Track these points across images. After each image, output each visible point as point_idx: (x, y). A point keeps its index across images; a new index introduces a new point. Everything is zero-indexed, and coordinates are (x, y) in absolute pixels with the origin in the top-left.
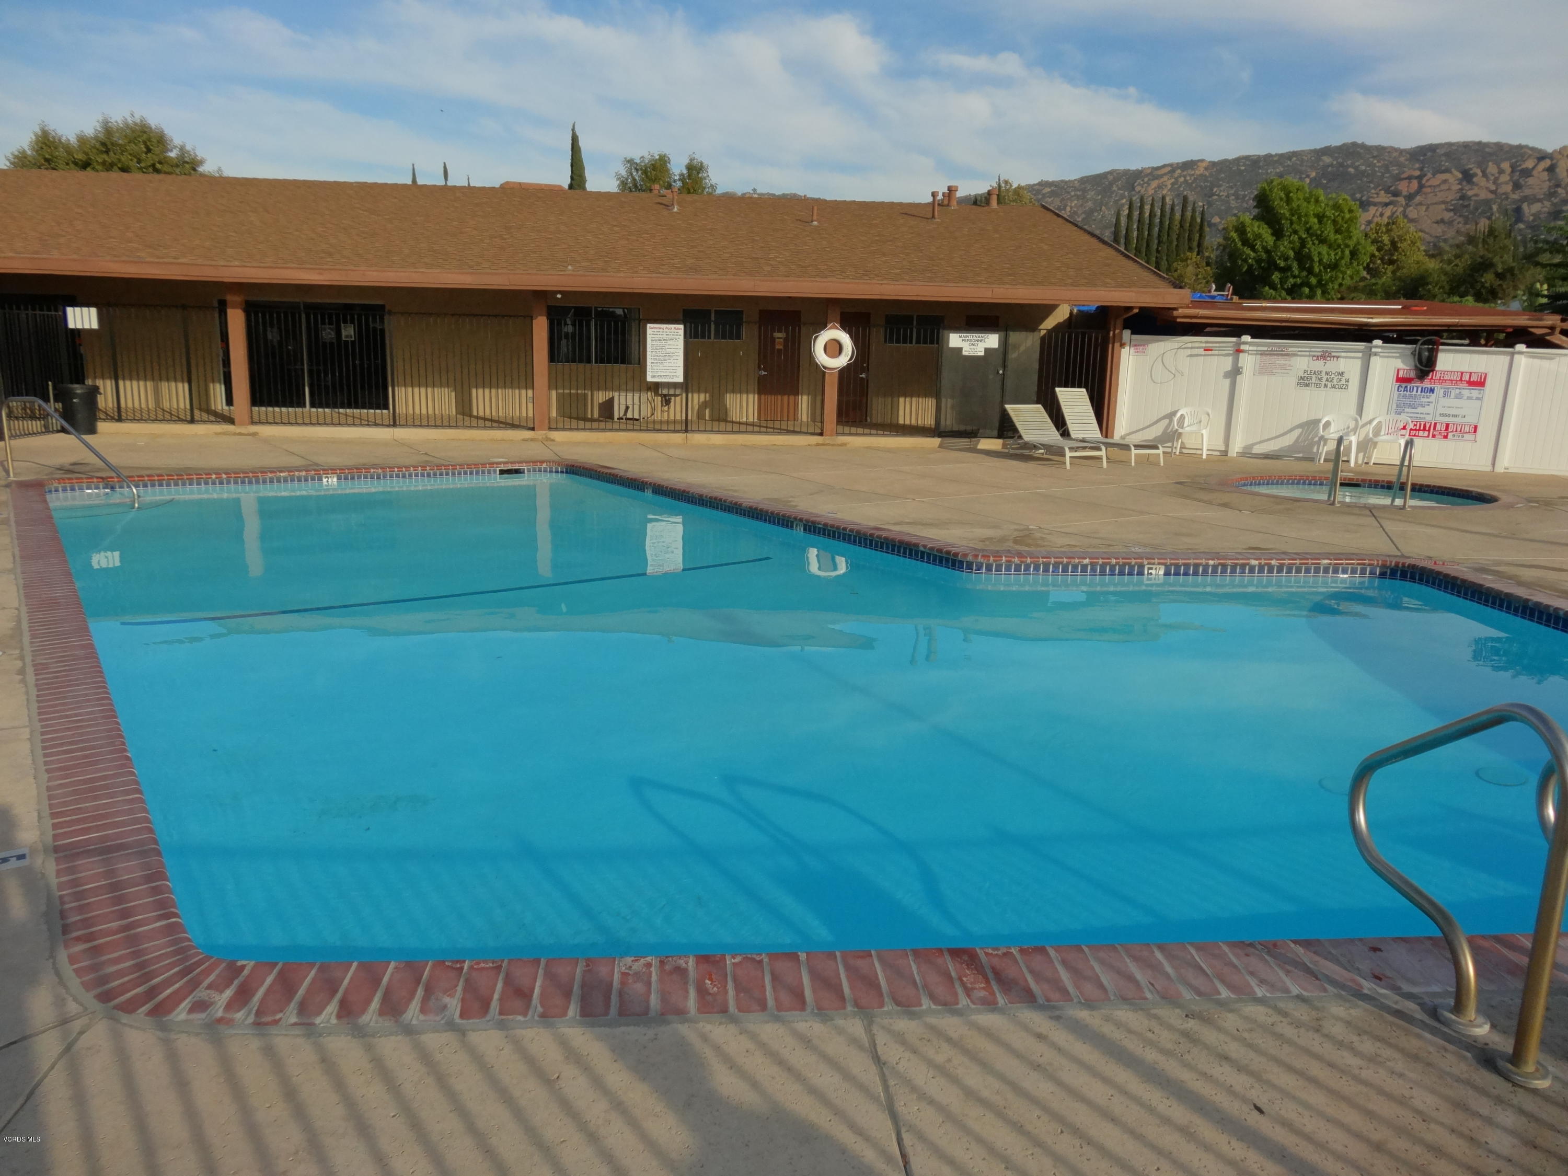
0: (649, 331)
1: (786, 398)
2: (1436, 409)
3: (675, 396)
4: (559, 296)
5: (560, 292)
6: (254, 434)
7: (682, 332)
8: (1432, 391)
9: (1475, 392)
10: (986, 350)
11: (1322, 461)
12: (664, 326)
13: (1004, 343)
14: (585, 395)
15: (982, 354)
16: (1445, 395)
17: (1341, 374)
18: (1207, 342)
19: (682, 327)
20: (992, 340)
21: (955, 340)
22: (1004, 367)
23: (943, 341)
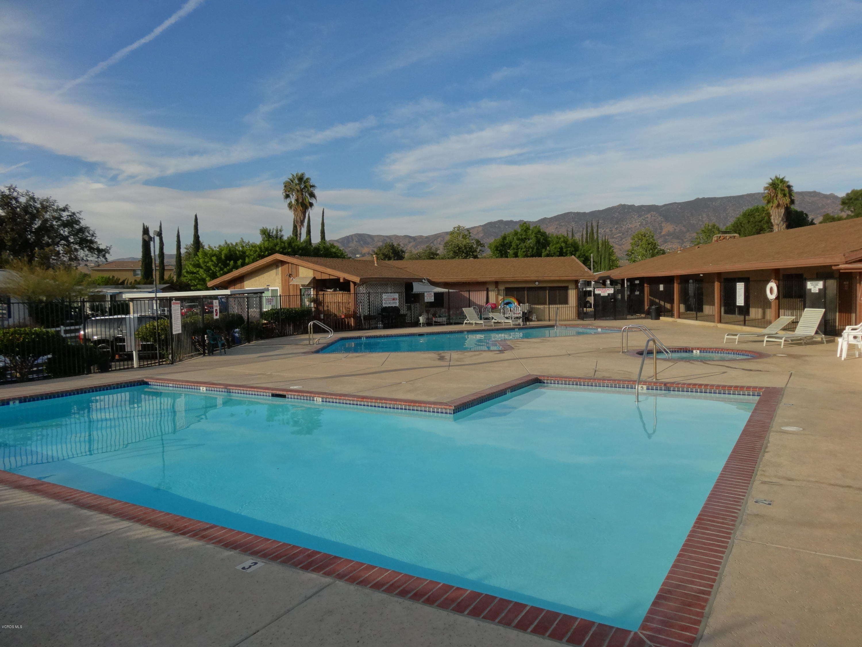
0: (737, 286)
6: (676, 321)
10: (819, 289)
13: (824, 285)
15: (817, 291)
19: (743, 283)
20: (821, 284)
21: (809, 285)
22: (825, 298)
23: (805, 286)
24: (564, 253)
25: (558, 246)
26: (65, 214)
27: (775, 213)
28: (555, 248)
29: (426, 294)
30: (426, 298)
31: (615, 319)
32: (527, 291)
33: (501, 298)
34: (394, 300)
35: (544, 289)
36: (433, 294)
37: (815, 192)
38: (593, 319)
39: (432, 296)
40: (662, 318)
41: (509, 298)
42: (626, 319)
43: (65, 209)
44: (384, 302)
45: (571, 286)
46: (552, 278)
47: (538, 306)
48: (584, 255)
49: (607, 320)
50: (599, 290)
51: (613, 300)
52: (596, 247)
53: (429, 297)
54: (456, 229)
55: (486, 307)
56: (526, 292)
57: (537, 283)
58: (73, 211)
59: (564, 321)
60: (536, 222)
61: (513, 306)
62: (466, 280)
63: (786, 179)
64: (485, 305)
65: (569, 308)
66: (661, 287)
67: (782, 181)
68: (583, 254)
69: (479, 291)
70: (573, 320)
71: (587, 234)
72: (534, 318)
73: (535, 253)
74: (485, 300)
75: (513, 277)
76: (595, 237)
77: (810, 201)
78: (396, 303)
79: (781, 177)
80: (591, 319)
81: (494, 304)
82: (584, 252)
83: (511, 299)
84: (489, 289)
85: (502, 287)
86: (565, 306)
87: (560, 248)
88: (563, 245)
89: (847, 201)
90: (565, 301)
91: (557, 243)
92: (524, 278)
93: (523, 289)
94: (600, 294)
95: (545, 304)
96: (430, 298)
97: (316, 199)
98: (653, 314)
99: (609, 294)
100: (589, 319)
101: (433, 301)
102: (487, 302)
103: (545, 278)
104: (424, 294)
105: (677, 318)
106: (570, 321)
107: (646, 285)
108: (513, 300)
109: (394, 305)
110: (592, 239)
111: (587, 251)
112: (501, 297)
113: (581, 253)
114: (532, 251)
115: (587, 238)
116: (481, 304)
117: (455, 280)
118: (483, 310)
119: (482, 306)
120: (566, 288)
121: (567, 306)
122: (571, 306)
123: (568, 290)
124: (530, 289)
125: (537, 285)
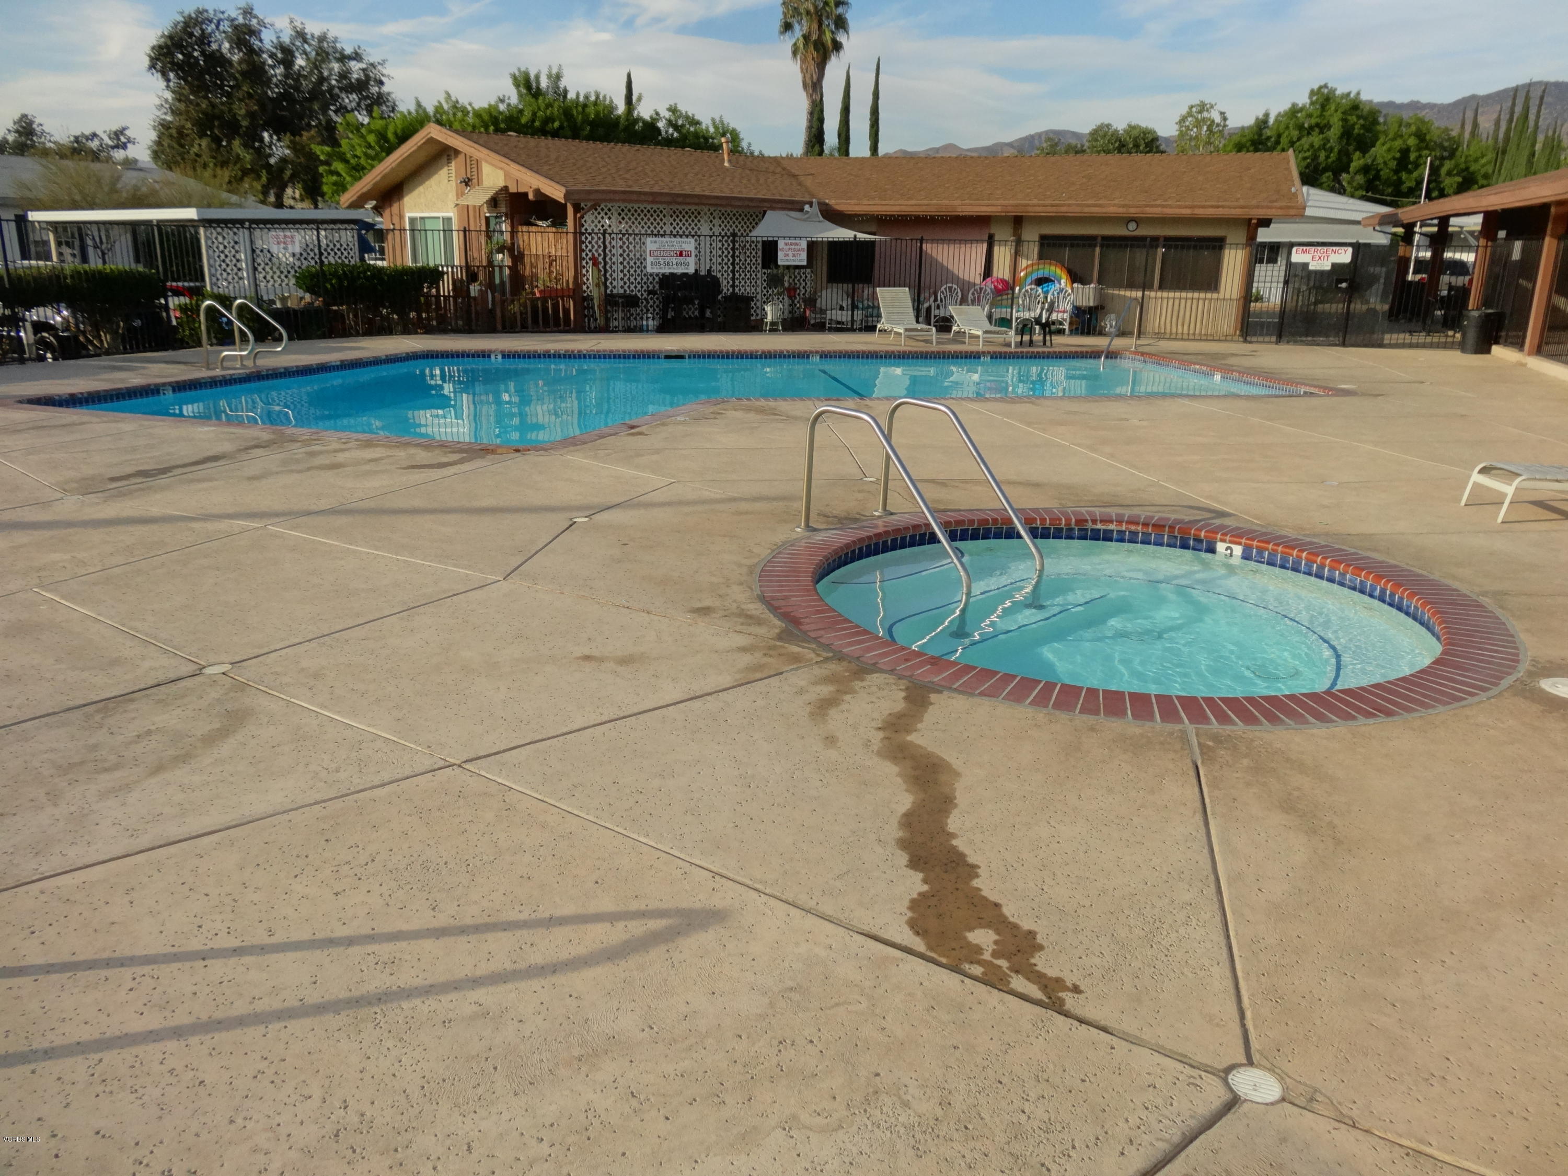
24: (1411, 163)
25: (1398, 143)
26: (355, 66)
28: (1389, 150)
29: (781, 244)
30: (781, 255)
31: (1344, 344)
32: (1102, 246)
33: (1025, 266)
34: (681, 255)
35: (1151, 242)
36: (808, 245)
38: (1274, 339)
39: (801, 250)
40: (1495, 349)
41: (1047, 266)
42: (1381, 345)
43: (357, 56)
44: (649, 260)
45: (1237, 236)
46: (1169, 211)
47: (1125, 293)
48: (1467, 169)
49: (1318, 345)
50: (1304, 252)
51: (1344, 285)
52: (1526, 153)
53: (790, 253)
54: (1194, 110)
55: (981, 289)
56: (1098, 250)
57: (1132, 226)
58: (371, 61)
59: (1182, 339)
60: (1449, 105)
61: (1053, 288)
62: (924, 208)
64: (978, 281)
66: (1517, 250)
68: (1463, 166)
69: (966, 241)
70: (1225, 339)
71: (1510, 120)
72: (1110, 323)
73: (1333, 162)
74: (980, 269)
76: (1531, 123)
78: (688, 264)
80: (1267, 339)
81: (1003, 281)
82: (1466, 162)
83: (1053, 268)
84: (997, 238)
85: (1031, 235)
86: (1209, 295)
87: (1401, 151)
88: (1412, 141)
90: (1210, 282)
91: (1398, 136)
92: (1086, 210)
93: (1089, 241)
94: (1306, 265)
95: (1146, 286)
96: (794, 255)
97: (847, 33)
98: (1472, 334)
99: (1333, 265)
100: (1261, 339)
101: (806, 263)
102: (988, 272)
103: (1148, 210)
104: (776, 243)
105: (1529, 354)
108: (1058, 271)
109: (679, 270)
110: (1521, 132)
111: (1476, 160)
112: (1025, 261)
113: (1457, 166)
114: (1327, 157)
115: (1508, 130)
116: (966, 278)
117: (897, 208)
118: (970, 295)
119: (971, 285)
120: (1217, 245)
121: (1215, 296)
122: (1228, 296)
123: (1221, 248)
124: (1109, 242)
125: (1131, 230)
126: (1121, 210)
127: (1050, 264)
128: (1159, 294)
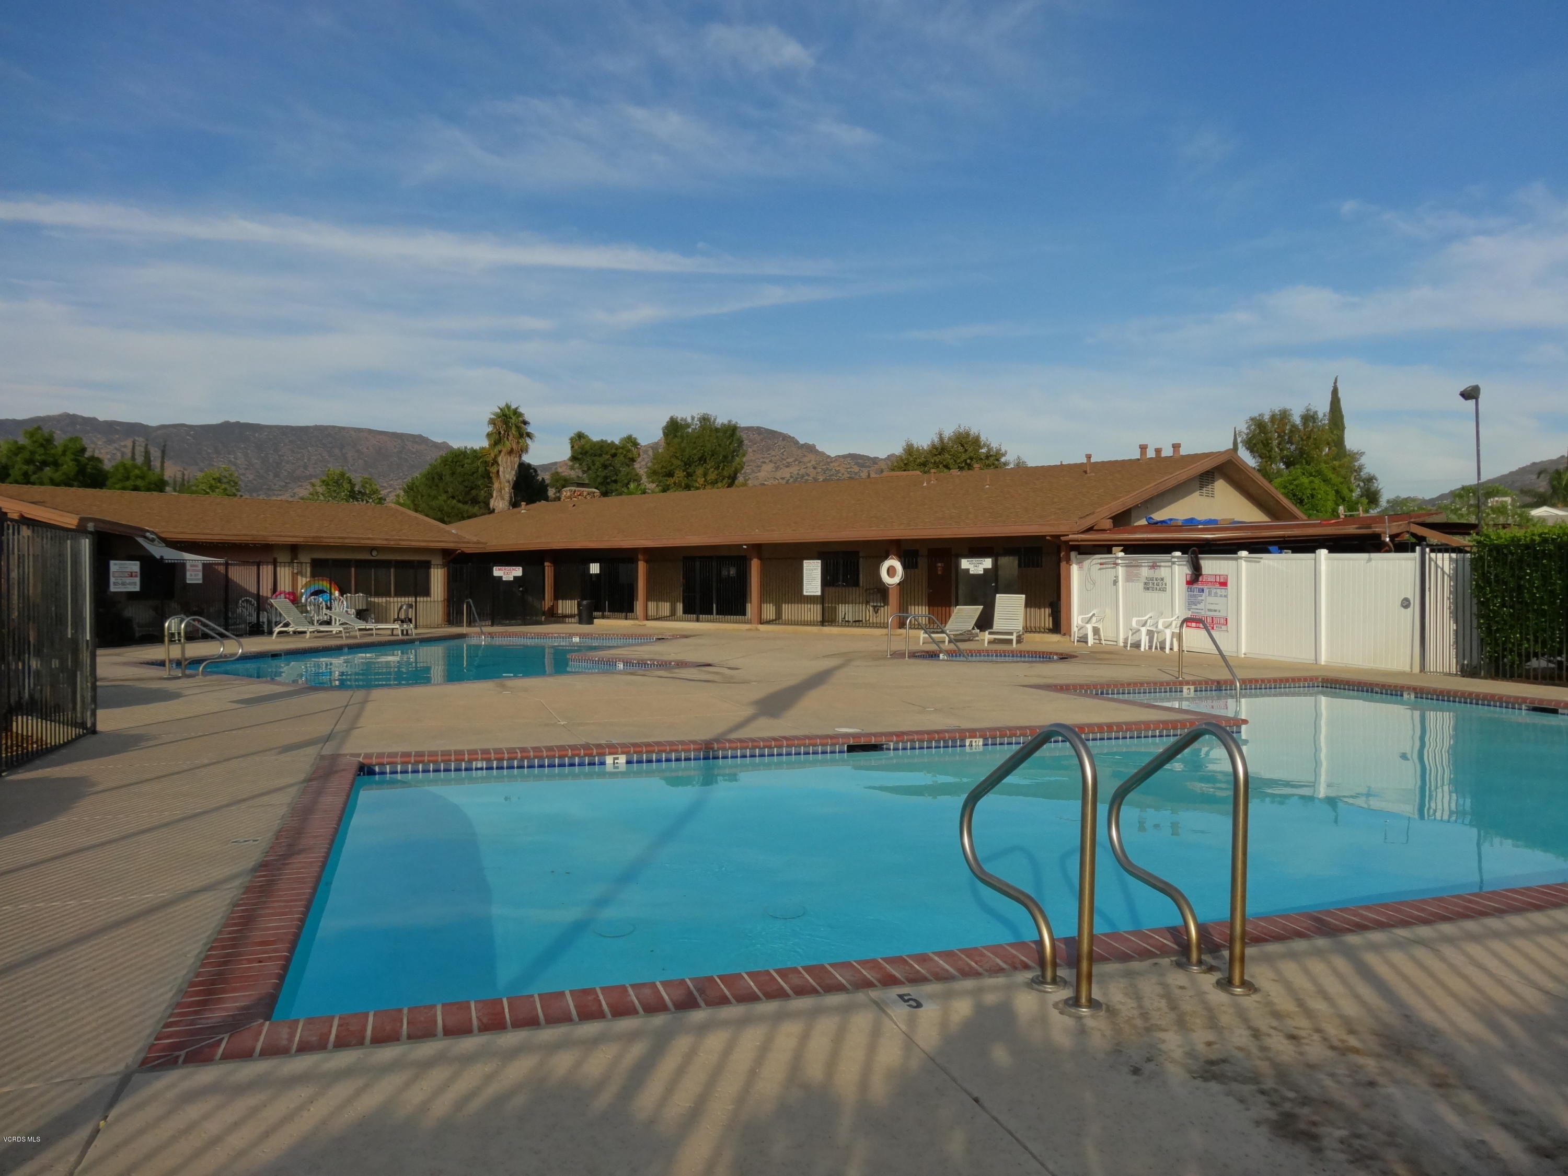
0: (805, 565)
1: (944, 608)
2: (1205, 605)
3: (881, 606)
4: (745, 547)
5: (745, 545)
7: (820, 565)
8: (1203, 591)
9: (1221, 591)
10: (985, 570)
11: (1129, 648)
12: (811, 561)
13: (995, 564)
14: (835, 607)
15: (982, 572)
16: (1210, 594)
17: (1162, 579)
18: (1101, 558)
19: (820, 561)
20: (988, 563)
21: (965, 564)
22: (996, 581)
23: (958, 565)
27: (506, 463)
29: (187, 569)
30: (188, 576)
32: (356, 567)
33: (304, 582)
34: (133, 577)
35: (386, 564)
36: (200, 567)
37: (420, 436)
39: (199, 573)
40: (598, 621)
41: (320, 583)
44: (112, 580)
45: (433, 560)
47: (376, 600)
50: (499, 570)
51: (520, 588)
53: (193, 573)
56: (353, 570)
57: (374, 553)
61: (330, 597)
63: (521, 410)
64: (266, 595)
65: (429, 605)
66: (595, 568)
67: (516, 412)
74: (269, 585)
75: (340, 538)
77: (414, 450)
78: (136, 587)
79: (513, 407)
81: (290, 593)
83: (326, 582)
84: (282, 561)
85: (305, 558)
86: (425, 599)
89: (580, 456)
90: (426, 590)
92: (363, 542)
93: (351, 564)
94: (501, 577)
95: (387, 594)
96: (195, 577)
98: (584, 615)
99: (515, 577)
101: (200, 582)
102: (273, 588)
104: (184, 565)
106: (434, 628)
107: (546, 564)
108: (330, 584)
109: (133, 589)
112: (304, 579)
120: (427, 565)
121: (429, 599)
122: (436, 599)
123: (429, 568)
124: (360, 564)
125: (375, 556)
126: (385, 542)
127: (323, 580)
128: (396, 599)
